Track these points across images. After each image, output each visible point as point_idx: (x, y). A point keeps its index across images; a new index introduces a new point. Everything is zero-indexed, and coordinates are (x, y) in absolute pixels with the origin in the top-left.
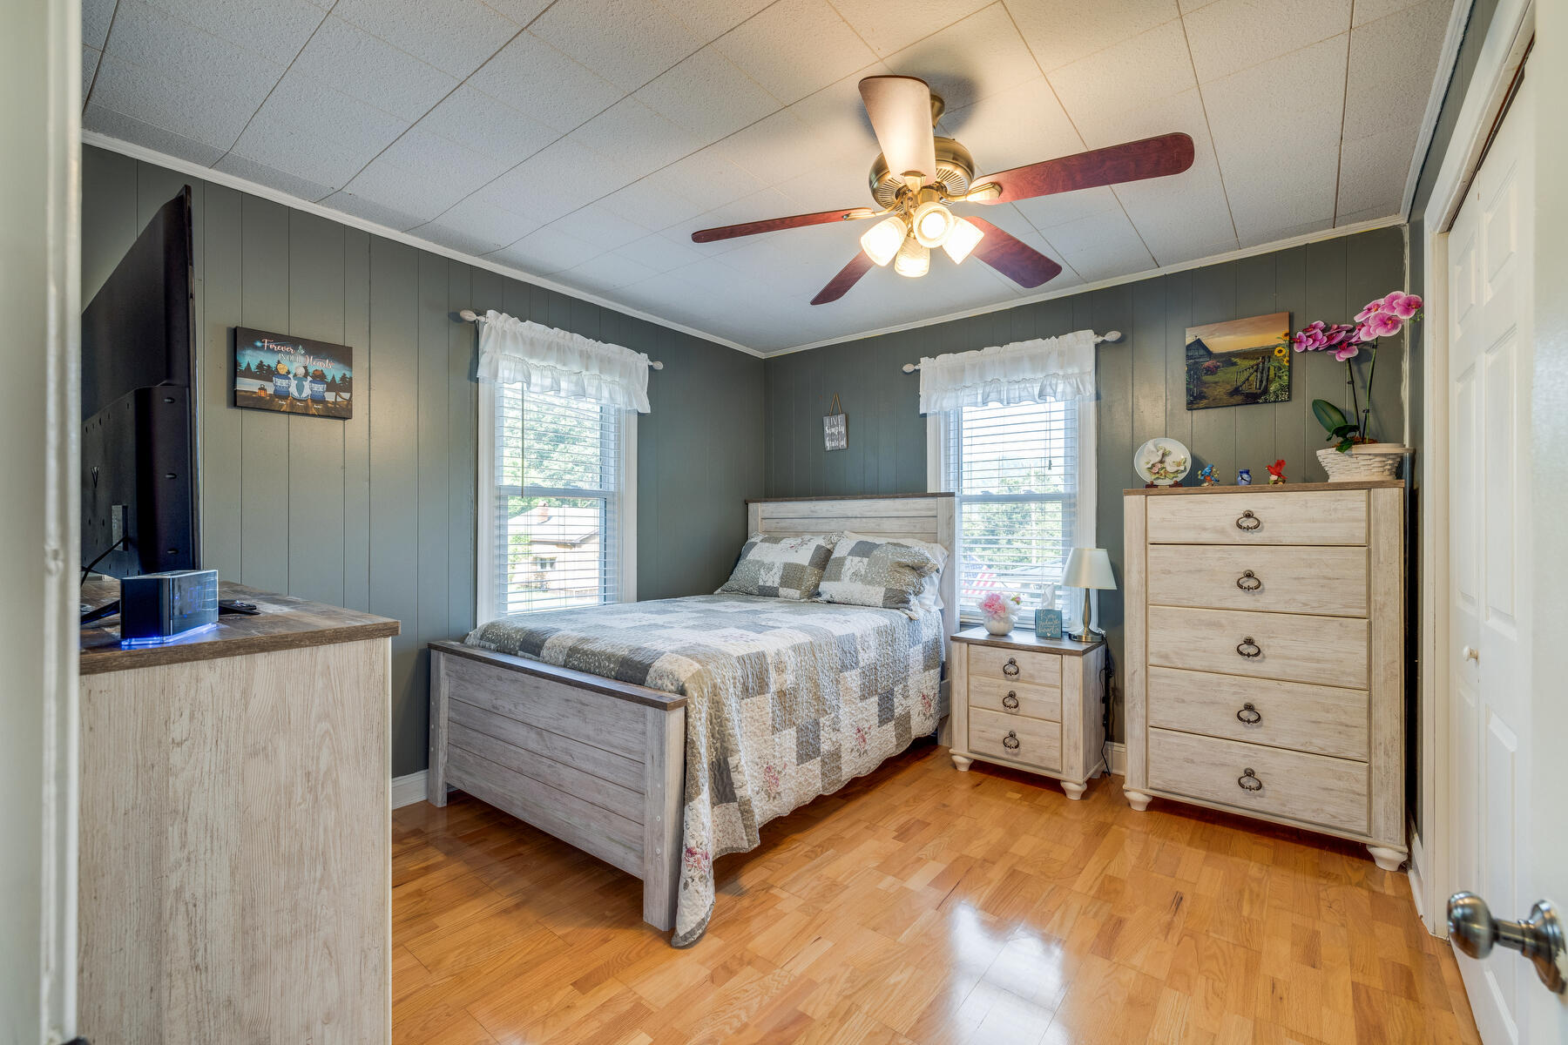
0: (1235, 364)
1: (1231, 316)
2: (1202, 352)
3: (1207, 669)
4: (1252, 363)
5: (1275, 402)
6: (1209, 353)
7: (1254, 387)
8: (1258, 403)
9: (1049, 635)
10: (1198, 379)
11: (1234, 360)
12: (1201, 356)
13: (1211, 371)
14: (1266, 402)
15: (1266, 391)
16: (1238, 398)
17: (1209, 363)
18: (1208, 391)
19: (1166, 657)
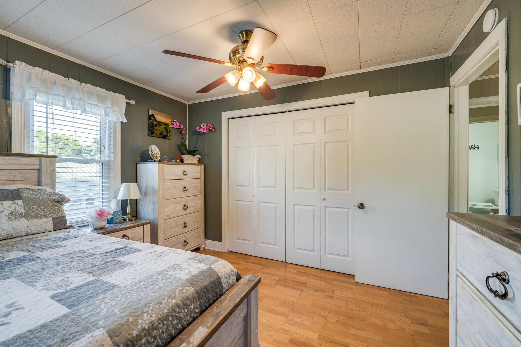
0: (161, 125)
1: (161, 111)
2: (154, 119)
3: (177, 216)
4: (165, 127)
5: (168, 139)
6: (156, 120)
7: (164, 134)
8: (165, 138)
9: (118, 222)
10: (153, 127)
11: (161, 124)
12: (154, 120)
13: (156, 126)
14: (167, 139)
15: (167, 136)
16: (161, 136)
17: (155, 123)
18: (155, 132)
19: (168, 216)
